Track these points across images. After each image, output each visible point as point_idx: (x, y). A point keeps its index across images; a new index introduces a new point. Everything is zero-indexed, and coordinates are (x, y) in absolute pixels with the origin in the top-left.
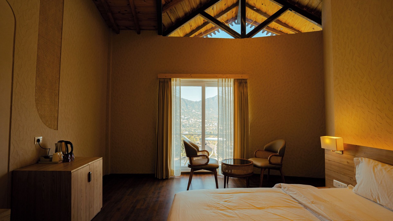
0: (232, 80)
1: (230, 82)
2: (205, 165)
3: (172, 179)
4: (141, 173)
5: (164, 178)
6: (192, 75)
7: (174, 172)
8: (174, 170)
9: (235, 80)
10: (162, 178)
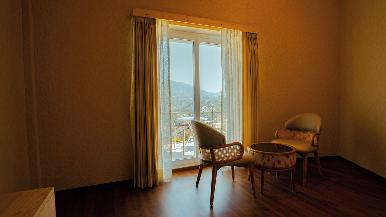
0: (240, 33)
1: (237, 37)
2: (238, 159)
3: (162, 184)
4: (104, 181)
5: (151, 185)
6: (190, 18)
7: (162, 173)
8: (162, 170)
9: (243, 33)
10: (147, 186)
